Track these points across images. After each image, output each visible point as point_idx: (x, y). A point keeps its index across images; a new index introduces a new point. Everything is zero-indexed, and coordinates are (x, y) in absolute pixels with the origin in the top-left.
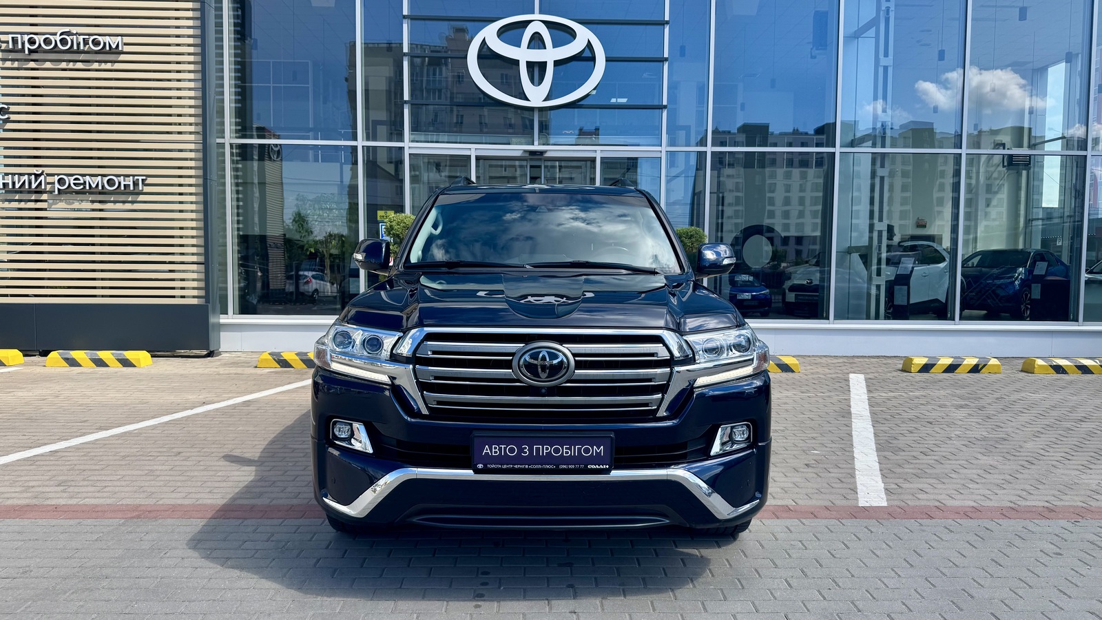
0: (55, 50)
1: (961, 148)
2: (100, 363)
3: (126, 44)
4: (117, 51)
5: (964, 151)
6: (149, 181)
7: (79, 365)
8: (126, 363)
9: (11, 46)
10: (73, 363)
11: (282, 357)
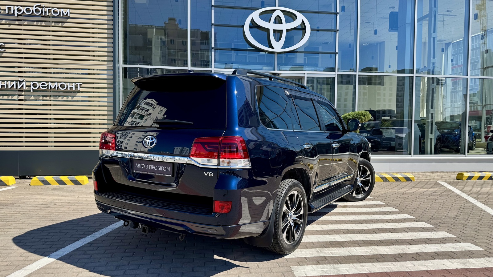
0: (32, 15)
1: (468, 75)
2: (62, 183)
3: (71, 13)
4: (67, 16)
5: (469, 77)
6: (83, 85)
7: (50, 184)
8: (76, 183)
9: (7, 12)
10: (46, 183)
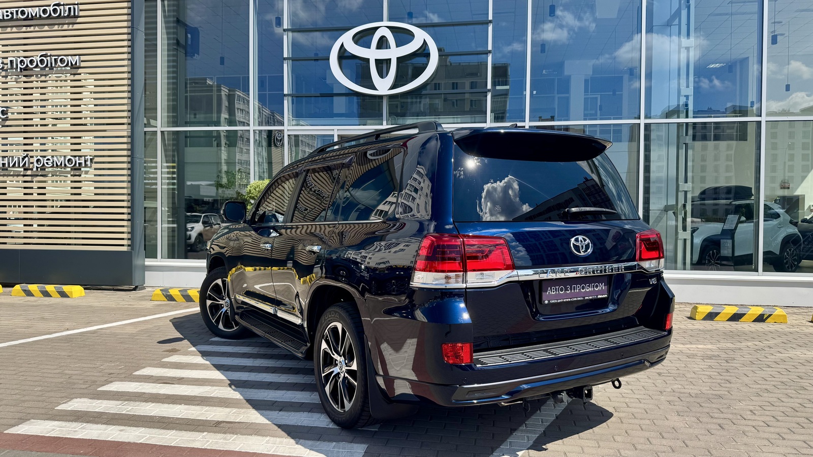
1: (761, 116)
2: (46, 294)
3: (82, 61)
5: (763, 119)
6: (96, 159)
7: (33, 296)
8: (63, 295)
10: (29, 293)
11: (169, 292)
